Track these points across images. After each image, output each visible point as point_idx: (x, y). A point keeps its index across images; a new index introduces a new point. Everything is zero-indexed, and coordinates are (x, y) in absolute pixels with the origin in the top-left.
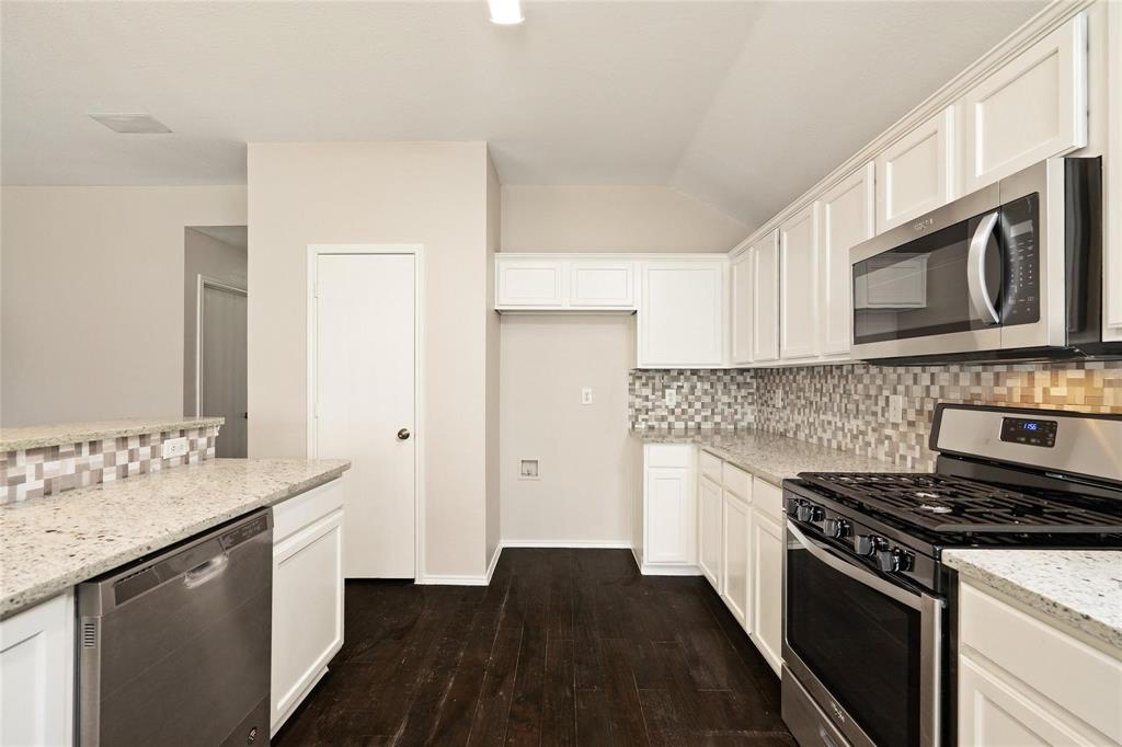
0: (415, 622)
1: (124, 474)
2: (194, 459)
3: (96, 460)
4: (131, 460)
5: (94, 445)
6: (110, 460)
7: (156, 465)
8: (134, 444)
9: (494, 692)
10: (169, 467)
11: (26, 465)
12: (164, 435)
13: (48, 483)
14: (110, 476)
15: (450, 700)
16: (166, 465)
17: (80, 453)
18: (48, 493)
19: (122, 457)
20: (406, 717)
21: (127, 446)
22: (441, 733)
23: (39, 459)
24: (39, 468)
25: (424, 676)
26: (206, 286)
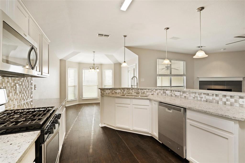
1: (225, 104)
3: (217, 98)
4: (227, 101)
6: (221, 99)
7: (237, 105)
8: (228, 97)
11: (203, 96)
14: (221, 103)
17: (213, 96)
18: (206, 101)
19: (224, 100)
21: (226, 97)
23: (205, 95)
24: (205, 97)
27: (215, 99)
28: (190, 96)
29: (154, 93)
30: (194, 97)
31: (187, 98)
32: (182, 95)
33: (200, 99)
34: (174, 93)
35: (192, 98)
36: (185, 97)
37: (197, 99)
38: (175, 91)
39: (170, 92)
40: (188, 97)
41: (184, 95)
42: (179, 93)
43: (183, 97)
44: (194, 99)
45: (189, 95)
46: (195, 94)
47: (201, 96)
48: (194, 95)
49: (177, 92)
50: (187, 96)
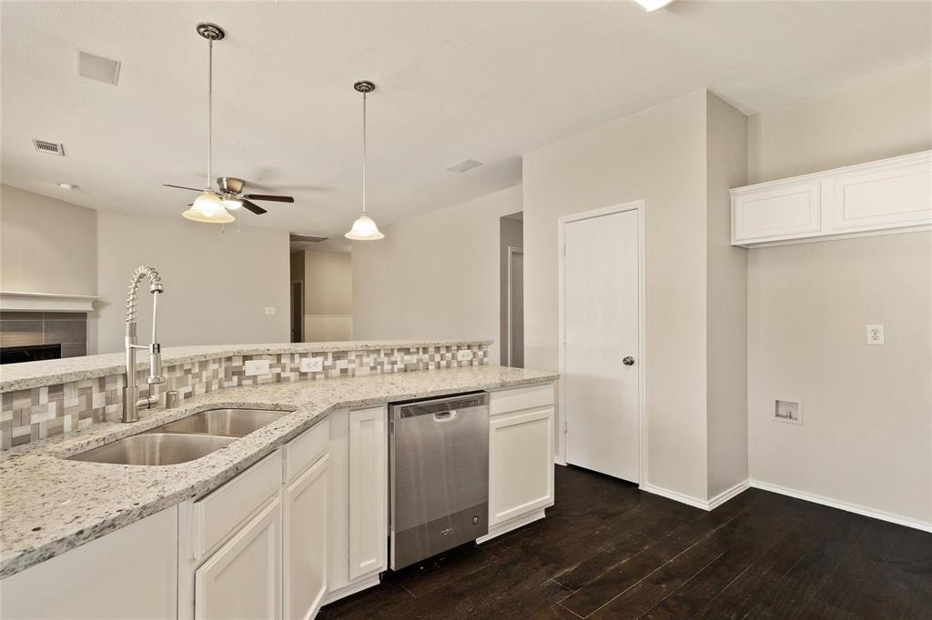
0: (622, 513)
1: (438, 367)
2: (476, 363)
3: (426, 357)
4: (442, 360)
5: (425, 350)
6: (432, 358)
7: (455, 364)
8: (443, 351)
9: (658, 582)
10: (461, 366)
11: (397, 356)
12: (459, 348)
13: (406, 365)
14: (432, 367)
15: (617, 570)
16: (460, 365)
17: (418, 352)
18: (406, 371)
19: (437, 358)
20: (579, 564)
21: (439, 352)
22: (598, 583)
23: (402, 354)
24: (402, 357)
25: (608, 547)
26: (513, 253)
27: (422, 360)
28: (361, 365)
29: (193, 386)
30: (372, 365)
31: (350, 373)
32: (333, 367)
33: (390, 367)
34: (293, 366)
35: (366, 370)
36: (344, 371)
37: (383, 372)
38: (297, 356)
39: (271, 366)
40: (354, 370)
41: (342, 364)
42: (320, 359)
43: (336, 372)
44: (374, 372)
45: (357, 361)
46: (376, 356)
47: (393, 359)
48: (375, 359)
49: (311, 360)
50: (350, 366)
